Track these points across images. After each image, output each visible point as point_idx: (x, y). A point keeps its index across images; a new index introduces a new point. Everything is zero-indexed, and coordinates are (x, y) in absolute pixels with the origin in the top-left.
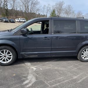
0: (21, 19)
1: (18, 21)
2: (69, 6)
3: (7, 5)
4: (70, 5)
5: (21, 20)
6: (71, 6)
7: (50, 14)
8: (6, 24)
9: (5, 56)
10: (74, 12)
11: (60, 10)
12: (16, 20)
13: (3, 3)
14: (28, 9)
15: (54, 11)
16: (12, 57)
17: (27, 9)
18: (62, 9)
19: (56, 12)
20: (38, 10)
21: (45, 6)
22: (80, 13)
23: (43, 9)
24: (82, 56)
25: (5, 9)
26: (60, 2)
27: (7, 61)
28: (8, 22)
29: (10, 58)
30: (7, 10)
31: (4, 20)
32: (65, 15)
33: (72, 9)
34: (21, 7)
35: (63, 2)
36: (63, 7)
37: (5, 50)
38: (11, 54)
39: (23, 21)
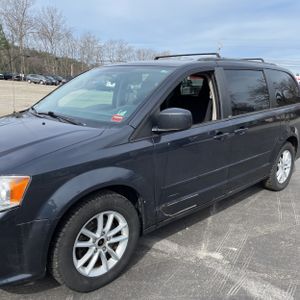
2: (52, 13)
4: (56, 10)
6: (58, 14)
9: (101, 243)
10: (70, 35)
11: (20, 22)
18: (26, 19)
22: (92, 40)
32: (40, 42)
33: (64, 22)
36: (28, 13)
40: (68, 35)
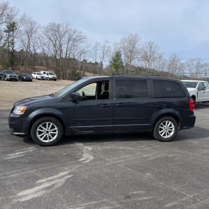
0: (44, 73)
1: (39, 77)
2: (151, 45)
3: (13, 44)
4: (153, 43)
5: (46, 76)
6: (155, 45)
7: (111, 62)
8: (12, 85)
9: (47, 132)
11: (131, 52)
12: (34, 76)
13: (5, 39)
14: (61, 51)
15: (118, 55)
16: (57, 132)
17: (59, 52)
18: (134, 50)
19: (123, 57)
20: (83, 52)
21: (97, 44)
22: (176, 59)
23: (93, 51)
24: (160, 132)
25: (9, 52)
26: (131, 35)
27: (50, 138)
28: (17, 81)
29: (55, 135)
30: (13, 53)
31: (8, 76)
32: (142, 63)
33: (158, 50)
34: (46, 48)
35: (136, 35)
37: (47, 123)
38: (56, 128)
39: (50, 76)
40: (160, 57)
